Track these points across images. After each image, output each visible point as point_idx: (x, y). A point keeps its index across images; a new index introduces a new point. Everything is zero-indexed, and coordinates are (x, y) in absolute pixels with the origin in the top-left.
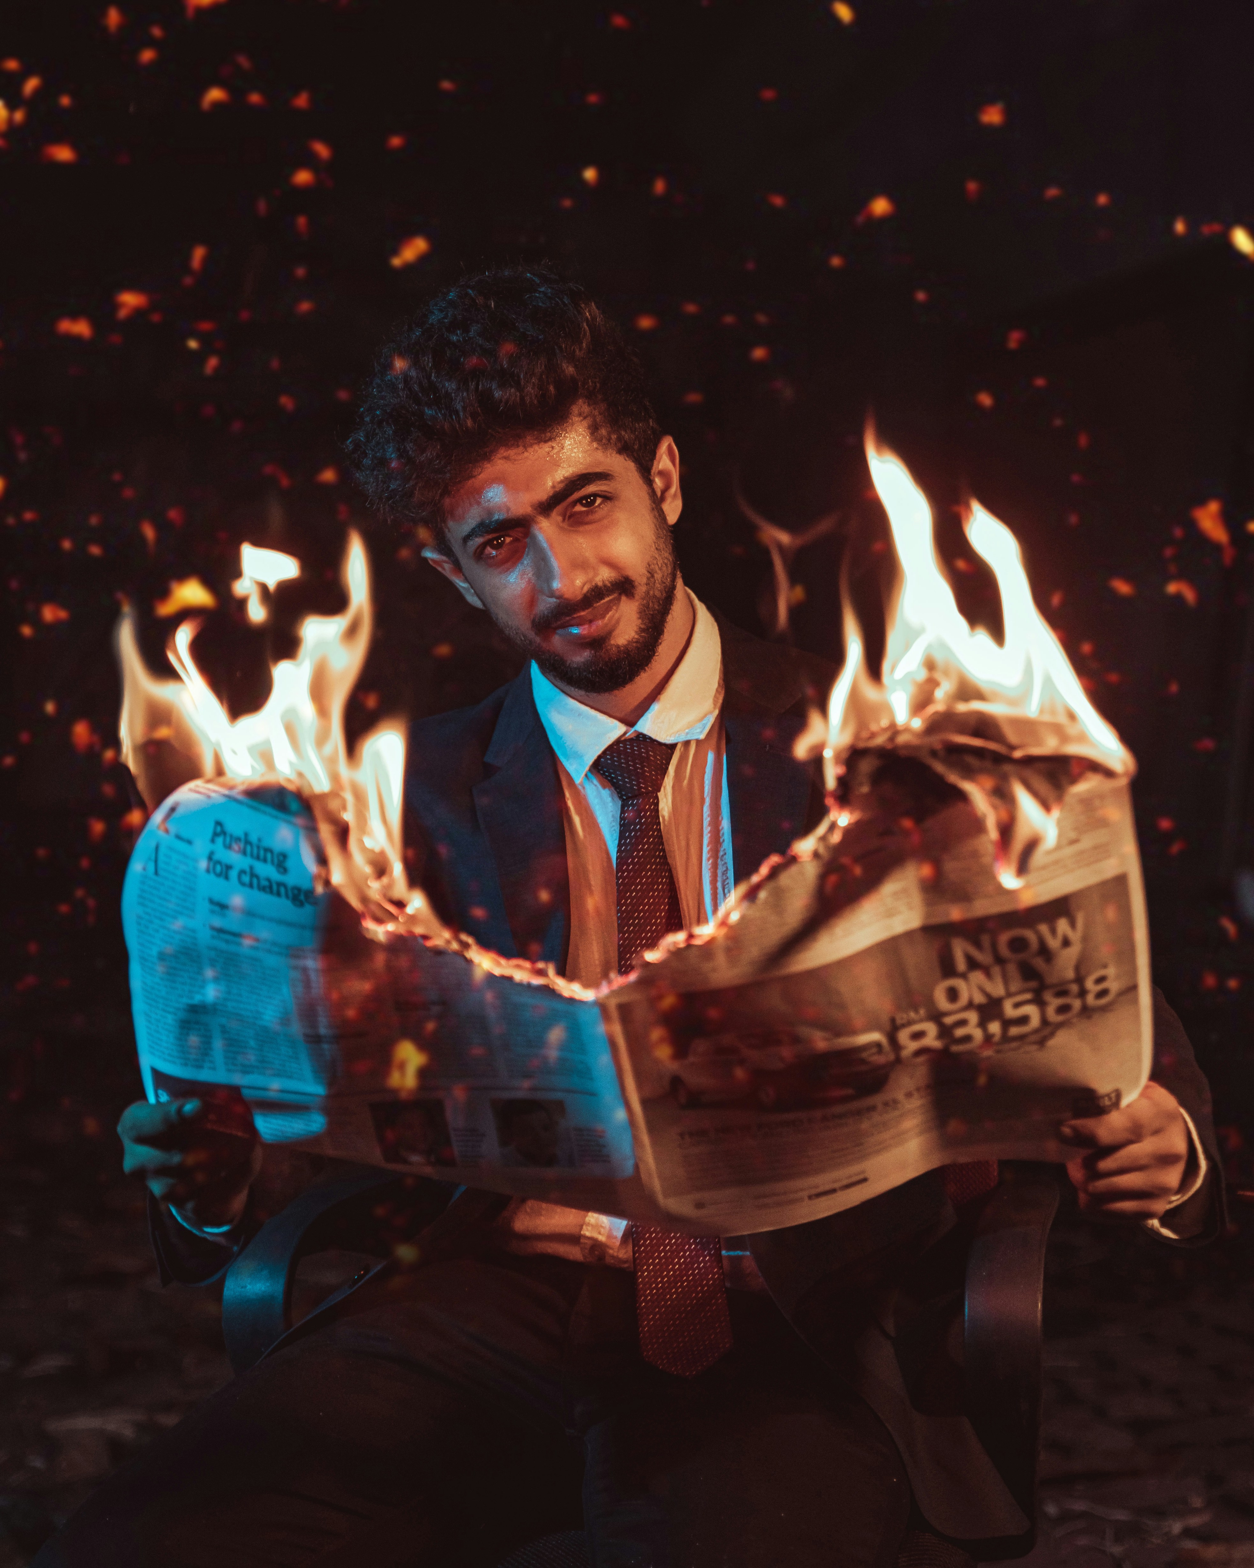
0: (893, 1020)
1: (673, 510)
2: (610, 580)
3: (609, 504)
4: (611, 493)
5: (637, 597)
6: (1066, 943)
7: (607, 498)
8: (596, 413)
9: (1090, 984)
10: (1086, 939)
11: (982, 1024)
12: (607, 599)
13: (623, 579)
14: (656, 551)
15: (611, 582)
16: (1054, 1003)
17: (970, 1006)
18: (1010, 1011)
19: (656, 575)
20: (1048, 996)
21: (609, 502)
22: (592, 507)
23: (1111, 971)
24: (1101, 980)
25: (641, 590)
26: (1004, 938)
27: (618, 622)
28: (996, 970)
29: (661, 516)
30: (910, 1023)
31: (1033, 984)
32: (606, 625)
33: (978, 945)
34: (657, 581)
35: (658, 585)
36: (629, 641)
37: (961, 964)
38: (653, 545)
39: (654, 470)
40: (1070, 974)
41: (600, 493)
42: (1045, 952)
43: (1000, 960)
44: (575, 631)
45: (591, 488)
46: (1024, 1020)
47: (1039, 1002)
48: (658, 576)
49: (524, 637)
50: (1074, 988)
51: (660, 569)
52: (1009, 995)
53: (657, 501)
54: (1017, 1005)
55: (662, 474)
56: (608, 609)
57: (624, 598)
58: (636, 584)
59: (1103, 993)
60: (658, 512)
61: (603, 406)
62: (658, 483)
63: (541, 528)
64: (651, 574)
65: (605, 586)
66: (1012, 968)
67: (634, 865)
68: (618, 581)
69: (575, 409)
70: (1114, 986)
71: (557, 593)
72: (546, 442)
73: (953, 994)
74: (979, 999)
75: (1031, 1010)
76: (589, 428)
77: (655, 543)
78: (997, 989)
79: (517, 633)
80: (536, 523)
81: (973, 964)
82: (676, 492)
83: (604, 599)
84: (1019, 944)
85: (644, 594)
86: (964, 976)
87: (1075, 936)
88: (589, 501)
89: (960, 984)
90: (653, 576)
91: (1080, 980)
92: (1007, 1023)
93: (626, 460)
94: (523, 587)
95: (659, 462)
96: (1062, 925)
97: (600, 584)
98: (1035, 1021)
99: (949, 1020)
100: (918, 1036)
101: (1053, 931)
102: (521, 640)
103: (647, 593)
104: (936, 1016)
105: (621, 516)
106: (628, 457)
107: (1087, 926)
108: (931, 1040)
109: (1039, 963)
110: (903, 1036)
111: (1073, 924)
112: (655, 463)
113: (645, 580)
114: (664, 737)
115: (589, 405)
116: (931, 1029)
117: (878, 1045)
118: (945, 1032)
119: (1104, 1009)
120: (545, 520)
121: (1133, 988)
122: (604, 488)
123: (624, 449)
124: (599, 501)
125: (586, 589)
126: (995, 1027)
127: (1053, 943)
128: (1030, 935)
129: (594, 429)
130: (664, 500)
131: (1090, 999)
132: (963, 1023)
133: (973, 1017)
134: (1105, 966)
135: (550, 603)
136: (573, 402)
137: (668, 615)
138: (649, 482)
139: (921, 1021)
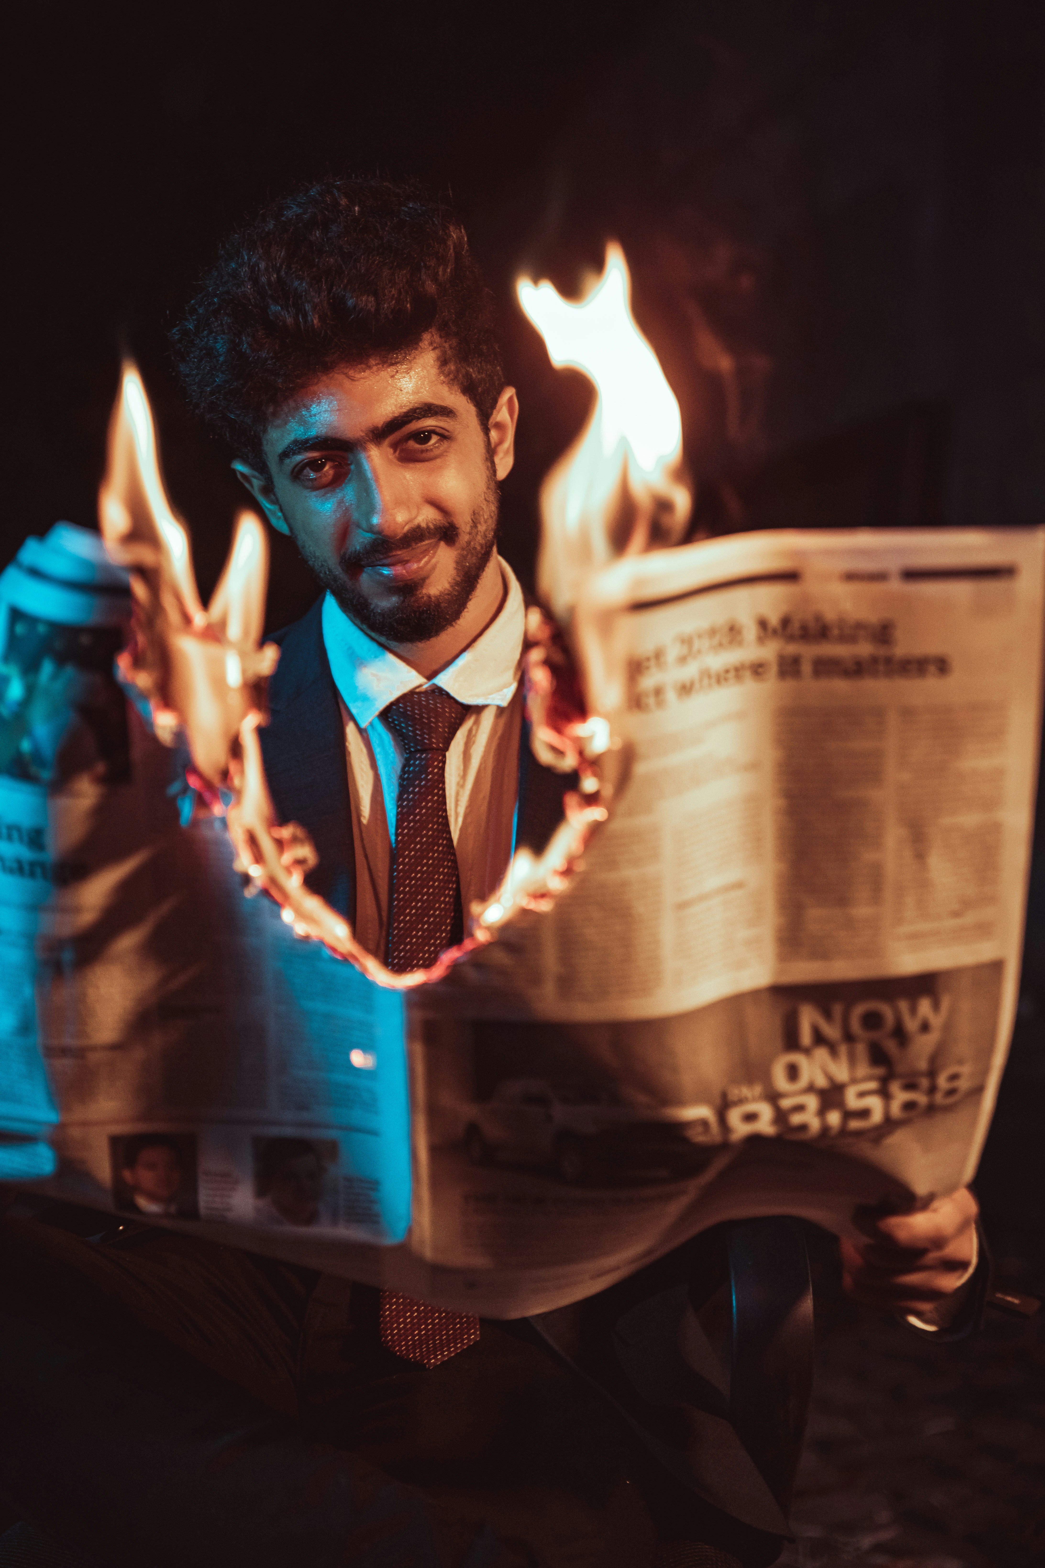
0: (724, 1095)
1: (505, 465)
2: (435, 523)
3: (446, 444)
4: (448, 431)
5: (457, 544)
6: (925, 1027)
7: (445, 437)
8: (447, 345)
9: (942, 1082)
10: (948, 1027)
11: (822, 1112)
12: (427, 542)
13: (447, 524)
14: (485, 502)
15: (434, 525)
16: (900, 1097)
17: (811, 1088)
18: (852, 1101)
19: (479, 527)
20: (895, 1088)
21: (445, 441)
22: (426, 445)
23: (966, 1070)
24: (954, 1077)
25: (464, 538)
26: (859, 1010)
27: (434, 568)
28: (843, 1049)
29: (493, 469)
30: (741, 1101)
31: (880, 1071)
32: (422, 568)
33: (827, 1014)
34: (479, 533)
35: (479, 538)
36: (441, 592)
37: (806, 1037)
38: (483, 495)
39: (492, 421)
40: (923, 1065)
41: (438, 430)
42: (900, 1034)
43: (849, 1037)
44: (386, 571)
45: (430, 423)
46: (864, 1113)
47: (884, 1093)
48: (482, 528)
49: (329, 571)
50: (925, 1082)
51: (485, 522)
52: (854, 1081)
53: (491, 452)
54: (862, 1095)
55: (499, 426)
56: (425, 552)
57: (442, 544)
58: (460, 531)
59: (951, 1092)
60: (491, 464)
61: (454, 342)
62: (494, 434)
63: (369, 457)
64: (475, 524)
65: (428, 527)
66: (861, 1049)
67: (409, 830)
68: (441, 526)
69: (427, 337)
70: (964, 1084)
71: (376, 529)
72: (392, 364)
73: (793, 1072)
74: (821, 1082)
75: (875, 1103)
76: (438, 359)
77: (485, 492)
78: (841, 1072)
79: (322, 565)
80: (365, 449)
81: (819, 1039)
82: (508, 449)
83: (424, 541)
84: (872, 1020)
85: (465, 544)
86: (807, 1051)
87: (937, 1021)
88: (423, 437)
89: (799, 1059)
90: (476, 527)
91: (932, 1074)
92: (848, 1115)
93: (468, 402)
94: (339, 516)
95: (499, 412)
96: (925, 1006)
97: (424, 525)
98: (877, 1117)
99: (786, 1103)
100: (751, 1117)
101: (913, 1010)
102: (325, 573)
103: (469, 543)
104: (773, 1097)
105: (452, 459)
106: (470, 399)
107: (953, 1011)
108: (765, 1125)
109: (891, 1046)
110: (734, 1117)
111: (936, 1006)
112: (495, 412)
113: (468, 529)
114: (465, 698)
115: (441, 337)
116: (766, 1112)
117: (704, 1123)
118: (781, 1116)
119: (947, 1109)
120: (375, 449)
121: (978, 1090)
122: (442, 424)
123: (469, 389)
124: (434, 439)
125: (406, 528)
126: (834, 1118)
127: (911, 1025)
128: (887, 1012)
129: (443, 362)
130: (496, 452)
131: (939, 1098)
132: (800, 1108)
133: (812, 1102)
134: (960, 1062)
135: (365, 538)
136: (426, 329)
137: (482, 572)
138: (486, 431)
139: (755, 1100)
